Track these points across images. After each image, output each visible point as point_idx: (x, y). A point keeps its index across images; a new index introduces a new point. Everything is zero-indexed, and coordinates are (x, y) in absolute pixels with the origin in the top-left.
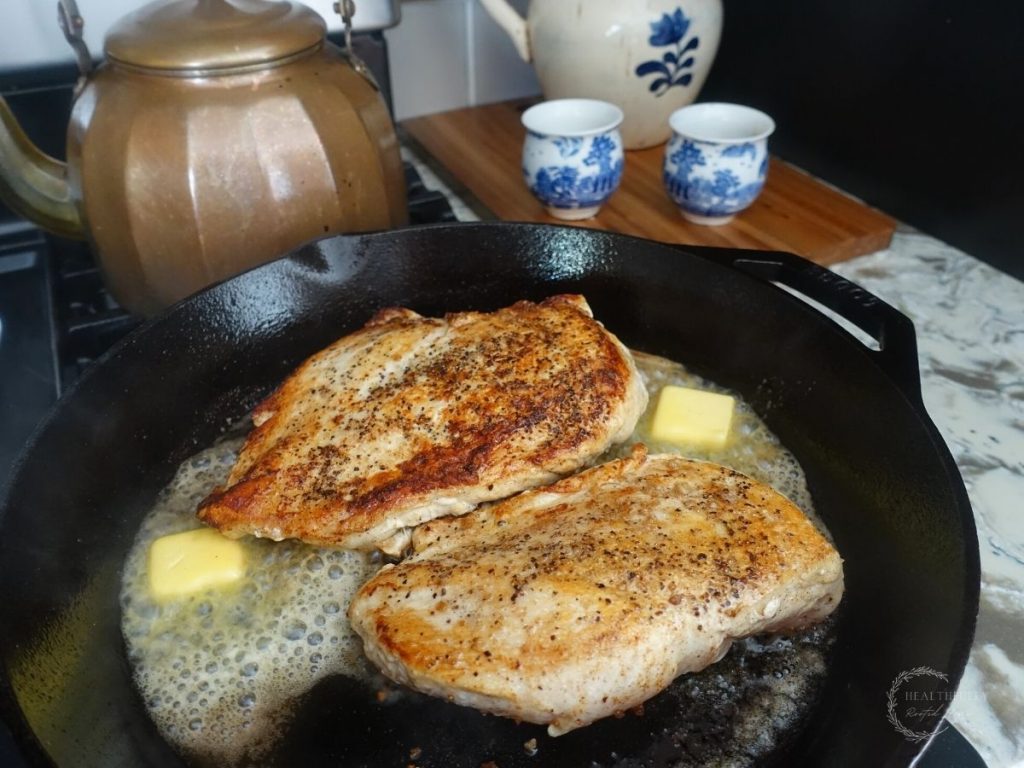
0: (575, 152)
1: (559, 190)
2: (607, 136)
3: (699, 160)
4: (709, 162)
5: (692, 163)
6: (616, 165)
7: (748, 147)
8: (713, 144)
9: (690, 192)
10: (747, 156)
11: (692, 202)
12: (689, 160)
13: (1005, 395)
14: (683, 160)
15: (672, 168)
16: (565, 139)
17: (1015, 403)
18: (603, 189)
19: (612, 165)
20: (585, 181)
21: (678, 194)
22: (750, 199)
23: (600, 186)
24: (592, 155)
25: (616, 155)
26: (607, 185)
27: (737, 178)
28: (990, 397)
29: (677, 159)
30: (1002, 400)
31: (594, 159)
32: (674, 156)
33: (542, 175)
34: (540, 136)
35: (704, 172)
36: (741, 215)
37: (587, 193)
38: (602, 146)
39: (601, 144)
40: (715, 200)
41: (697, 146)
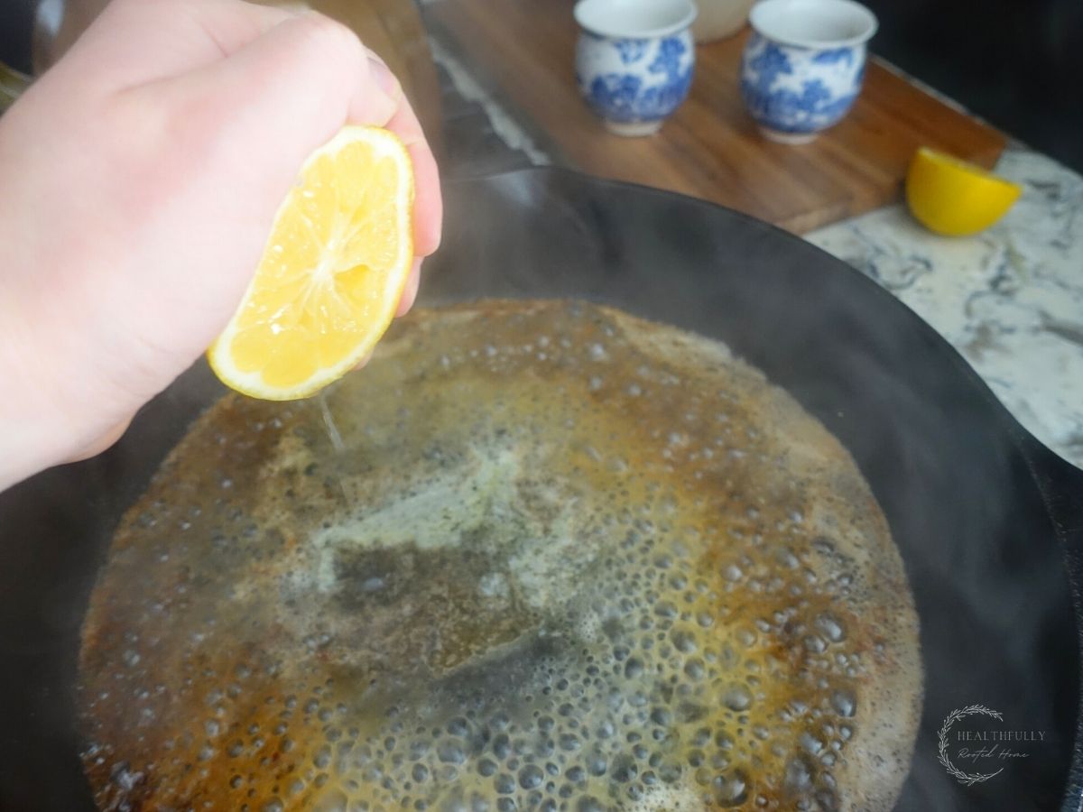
0: (639, 57)
1: (618, 102)
2: (676, 37)
3: (785, 67)
4: (798, 69)
5: (777, 71)
6: (687, 72)
7: (844, 52)
8: (802, 49)
9: (772, 105)
10: (842, 65)
11: (773, 117)
12: (773, 67)
14: (766, 66)
15: (753, 76)
16: (627, 40)
18: (669, 101)
19: (682, 71)
20: (650, 93)
21: (757, 106)
22: (840, 113)
23: (666, 98)
24: (659, 60)
25: (686, 59)
26: (674, 96)
27: (828, 90)
29: (758, 65)
31: (661, 66)
32: (755, 60)
33: (598, 84)
34: (597, 37)
35: (790, 83)
36: (830, 132)
37: (652, 106)
38: (671, 49)
39: (671, 46)
40: (801, 116)
41: (784, 51)
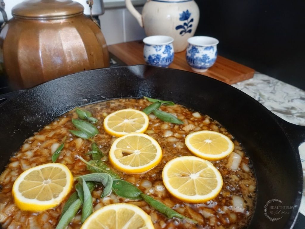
0: (160, 50)
1: (155, 62)
2: (169, 45)
3: (197, 52)
4: (200, 52)
5: (195, 53)
7: (212, 47)
8: (202, 46)
9: (195, 61)
10: (212, 50)
11: (196, 65)
12: (194, 52)
13: (295, 116)
14: (192, 52)
15: (189, 55)
16: (157, 46)
17: (298, 118)
18: (168, 61)
19: (171, 54)
20: (164, 59)
21: (191, 62)
22: (213, 63)
24: (165, 51)
25: (172, 51)
26: (170, 60)
27: (209, 57)
28: (291, 117)
29: (190, 52)
30: (294, 118)
32: (189, 51)
33: (150, 57)
34: (149, 45)
35: (199, 55)
36: (210, 69)
37: (164, 63)
38: (168, 48)
40: (203, 64)
41: (196, 47)
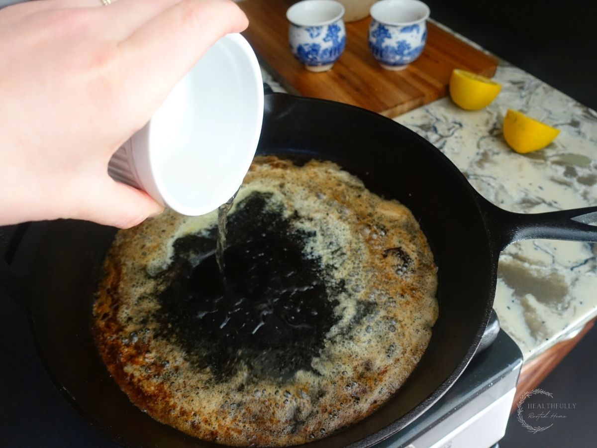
0: (318, 35)
1: (310, 56)
2: (335, 24)
3: (388, 35)
4: (393, 36)
5: (384, 37)
6: (342, 40)
7: (415, 26)
8: (395, 26)
9: (384, 53)
10: (414, 32)
11: (385, 59)
12: (383, 35)
13: (549, 163)
14: (379, 35)
15: (373, 40)
16: (312, 28)
17: (554, 166)
18: (335, 54)
19: (339, 40)
20: (325, 51)
21: (377, 54)
22: (417, 55)
23: (333, 53)
24: (328, 36)
25: (342, 34)
26: (337, 51)
27: (409, 44)
28: (541, 164)
29: (375, 35)
30: (547, 165)
31: (329, 38)
32: (374, 32)
33: (300, 48)
34: (298, 26)
35: (391, 42)
36: (414, 63)
37: (326, 57)
38: (333, 30)
39: (333, 28)
40: (398, 58)
41: (386, 28)
